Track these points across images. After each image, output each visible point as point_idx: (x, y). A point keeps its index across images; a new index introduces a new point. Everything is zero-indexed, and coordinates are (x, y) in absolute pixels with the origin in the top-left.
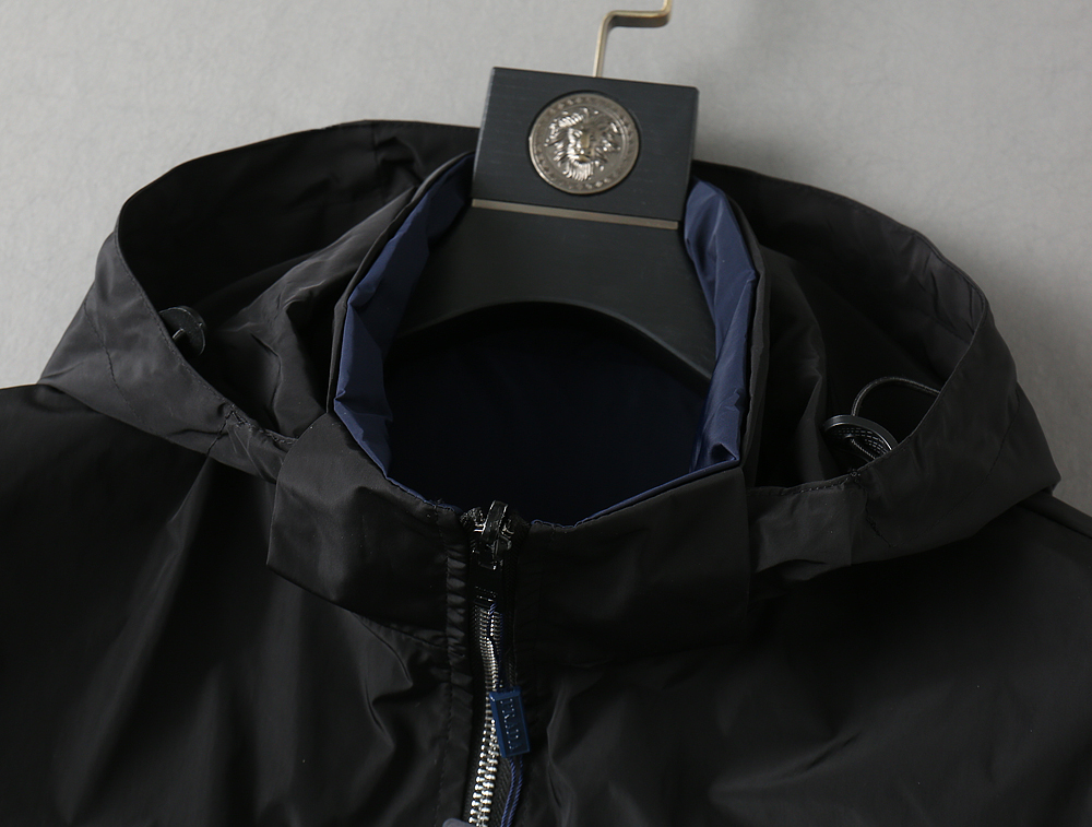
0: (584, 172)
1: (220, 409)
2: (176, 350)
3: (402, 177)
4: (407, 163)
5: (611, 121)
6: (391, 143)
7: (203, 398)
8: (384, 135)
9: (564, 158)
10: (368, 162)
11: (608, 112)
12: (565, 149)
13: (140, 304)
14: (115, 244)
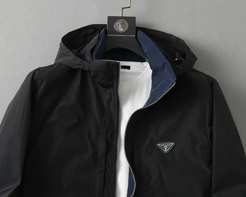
0: (122, 30)
1: (82, 61)
2: (74, 55)
3: (97, 32)
4: (97, 30)
5: (124, 22)
6: (96, 27)
7: (79, 60)
8: (94, 26)
9: (119, 28)
10: (92, 30)
11: (124, 21)
12: (119, 27)
13: (68, 50)
14: (62, 43)
